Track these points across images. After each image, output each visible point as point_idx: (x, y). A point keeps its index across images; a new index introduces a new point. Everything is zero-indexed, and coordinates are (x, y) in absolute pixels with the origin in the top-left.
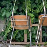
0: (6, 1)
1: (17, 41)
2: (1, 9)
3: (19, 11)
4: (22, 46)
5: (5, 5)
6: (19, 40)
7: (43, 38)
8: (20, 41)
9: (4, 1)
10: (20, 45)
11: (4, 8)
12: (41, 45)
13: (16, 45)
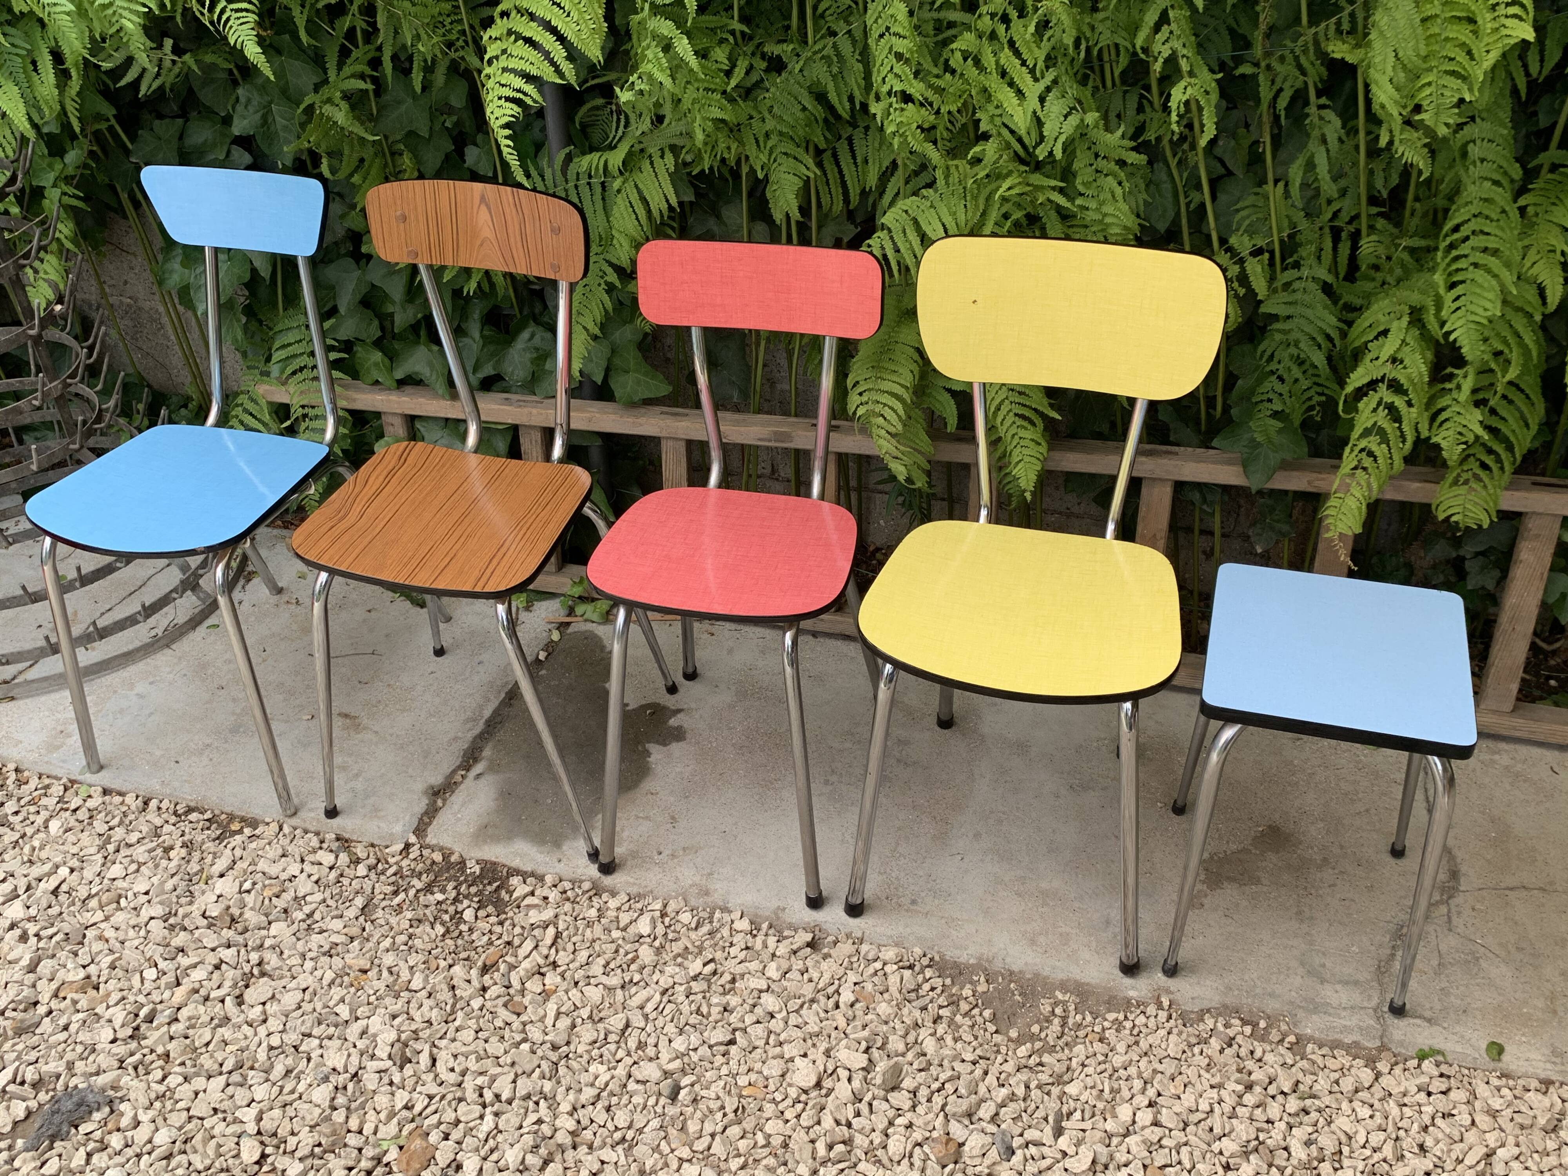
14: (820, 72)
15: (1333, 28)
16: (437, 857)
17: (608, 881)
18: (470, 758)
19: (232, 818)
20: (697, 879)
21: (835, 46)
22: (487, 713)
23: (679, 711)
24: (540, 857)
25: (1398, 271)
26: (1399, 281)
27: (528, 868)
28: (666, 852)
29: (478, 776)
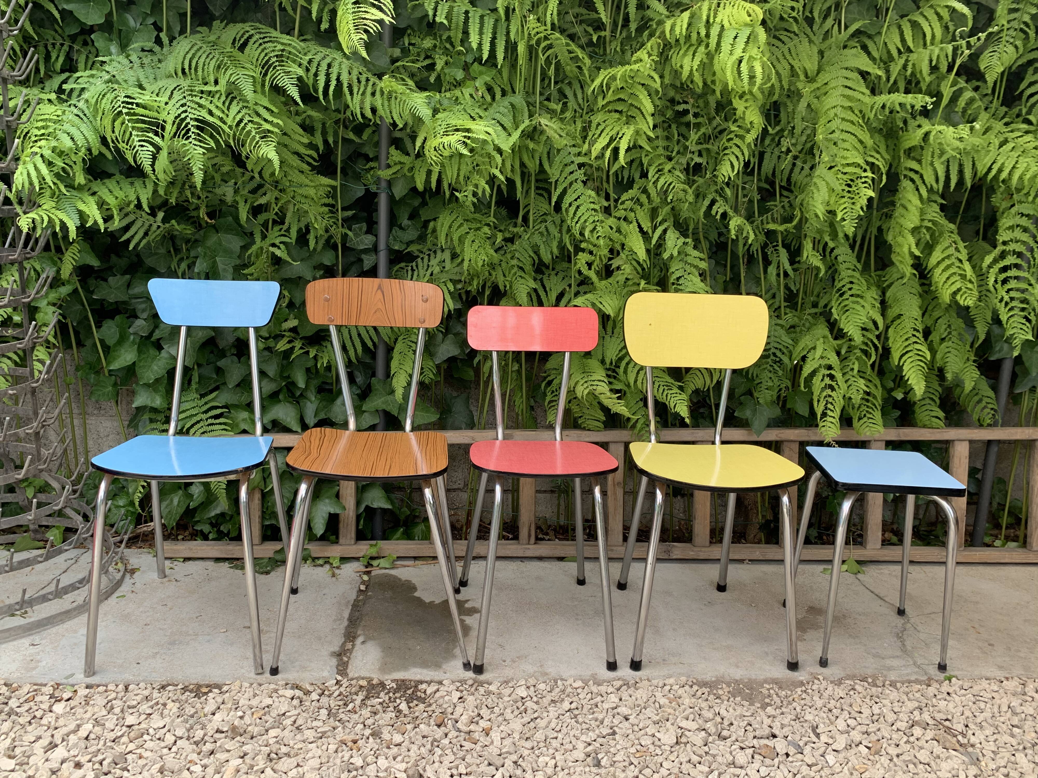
0: (128, 277)
1: (201, 531)
2: (98, 326)
3: (216, 346)
4: (227, 564)
5: (124, 303)
6: (212, 525)
7: (358, 517)
8: (221, 536)
9: (110, 279)
10: (218, 560)
11: (117, 318)
12: (344, 560)
13: (189, 559)
14: (537, 239)
15: (770, 217)
16: (364, 683)
17: (482, 678)
18: (350, 636)
19: (199, 686)
20: (536, 669)
21: (546, 228)
22: (346, 614)
23: (468, 601)
24: (432, 673)
25: (807, 325)
26: (809, 329)
27: (428, 679)
28: (508, 661)
29: (363, 643)
